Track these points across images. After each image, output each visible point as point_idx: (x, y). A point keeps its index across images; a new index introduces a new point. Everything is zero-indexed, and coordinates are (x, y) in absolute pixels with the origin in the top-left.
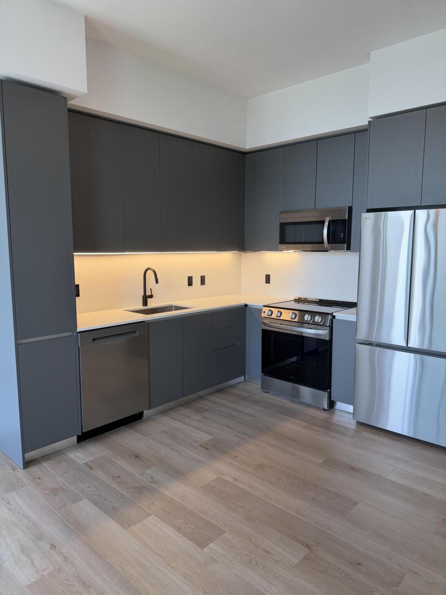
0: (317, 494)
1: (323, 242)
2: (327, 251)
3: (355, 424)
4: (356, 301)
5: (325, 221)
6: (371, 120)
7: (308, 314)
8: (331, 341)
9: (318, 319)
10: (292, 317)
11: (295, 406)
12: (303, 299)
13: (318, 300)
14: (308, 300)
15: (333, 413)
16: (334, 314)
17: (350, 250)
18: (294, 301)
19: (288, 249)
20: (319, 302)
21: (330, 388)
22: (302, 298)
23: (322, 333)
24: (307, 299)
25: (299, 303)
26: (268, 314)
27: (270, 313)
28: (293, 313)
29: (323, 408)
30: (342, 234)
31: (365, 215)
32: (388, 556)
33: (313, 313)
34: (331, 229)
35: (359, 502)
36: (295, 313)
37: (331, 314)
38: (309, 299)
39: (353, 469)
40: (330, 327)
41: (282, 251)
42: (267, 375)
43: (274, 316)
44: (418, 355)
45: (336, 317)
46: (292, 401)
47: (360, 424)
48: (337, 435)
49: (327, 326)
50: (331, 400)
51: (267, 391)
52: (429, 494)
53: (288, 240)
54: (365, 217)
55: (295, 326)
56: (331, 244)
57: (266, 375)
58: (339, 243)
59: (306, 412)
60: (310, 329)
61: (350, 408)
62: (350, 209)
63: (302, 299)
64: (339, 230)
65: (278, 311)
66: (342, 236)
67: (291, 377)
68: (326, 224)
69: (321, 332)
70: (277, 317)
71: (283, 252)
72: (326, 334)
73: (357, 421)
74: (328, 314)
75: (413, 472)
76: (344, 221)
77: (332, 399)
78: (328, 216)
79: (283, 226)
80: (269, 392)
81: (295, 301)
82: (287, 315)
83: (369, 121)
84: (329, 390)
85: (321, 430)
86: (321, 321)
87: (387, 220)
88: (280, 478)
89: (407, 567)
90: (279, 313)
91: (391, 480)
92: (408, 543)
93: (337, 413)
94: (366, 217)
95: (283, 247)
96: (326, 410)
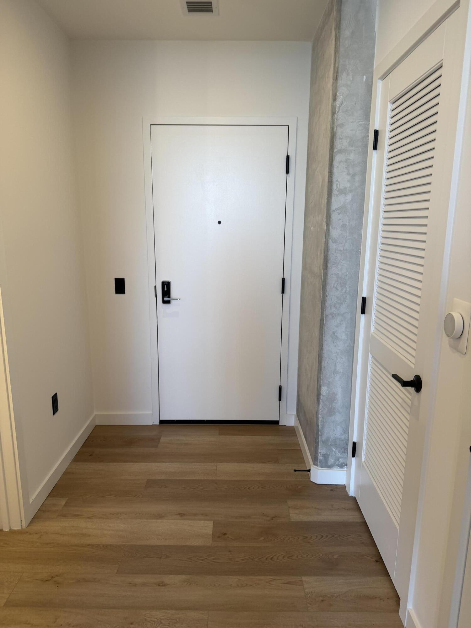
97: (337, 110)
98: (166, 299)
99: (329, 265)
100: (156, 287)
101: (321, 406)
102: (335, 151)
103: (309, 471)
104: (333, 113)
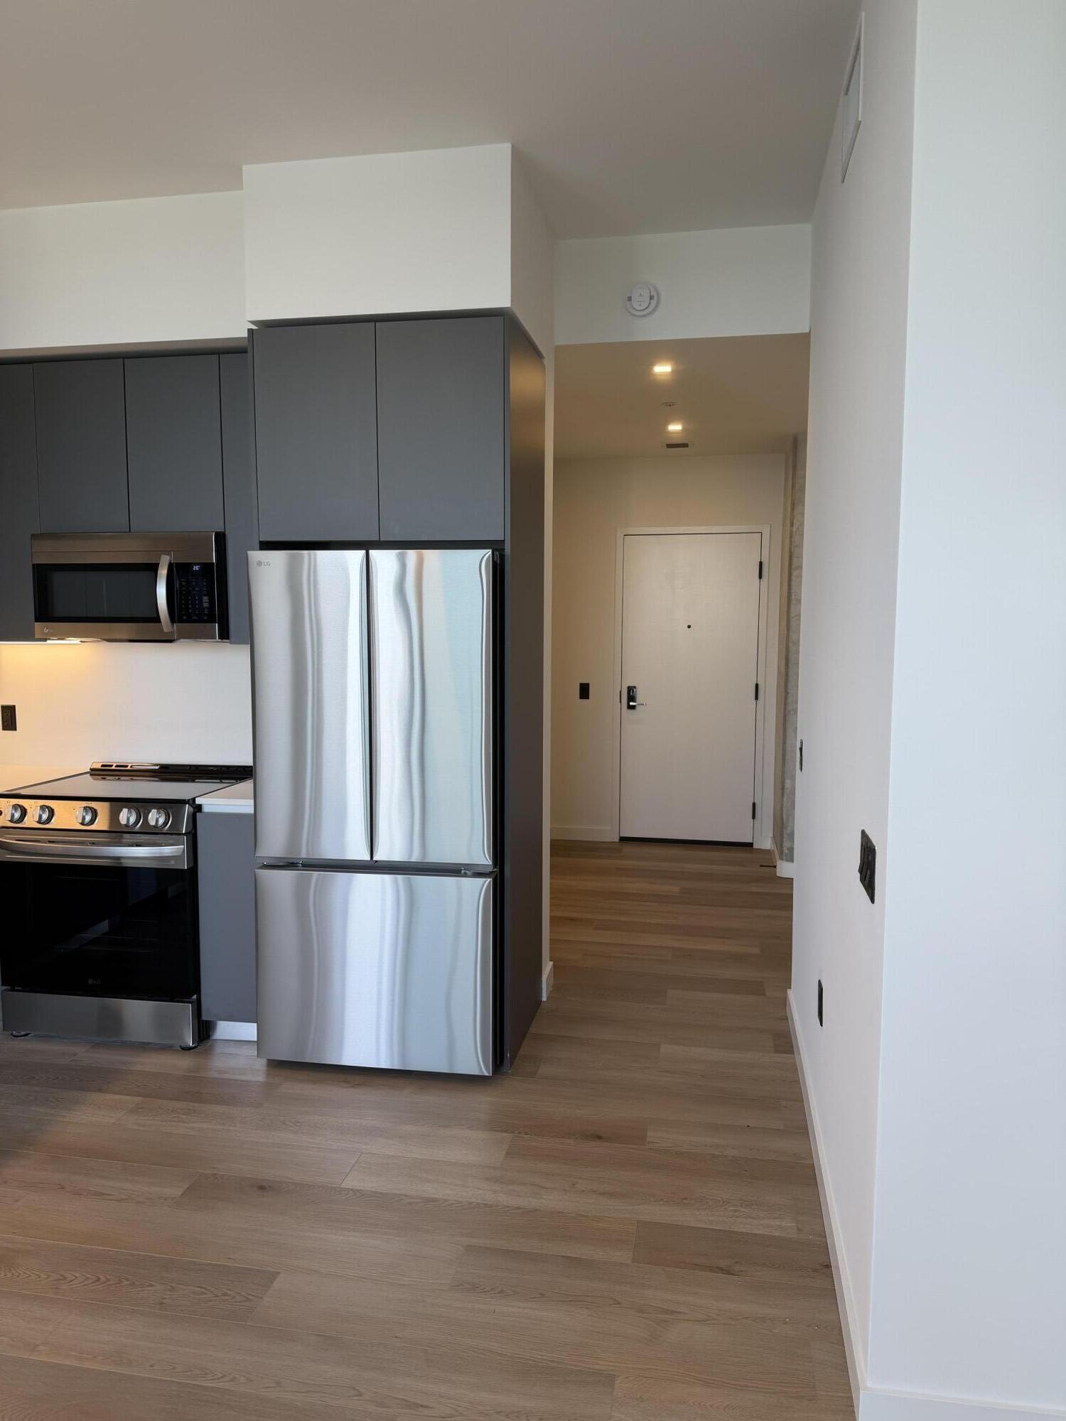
0: (169, 1288)
1: (157, 619)
2: (171, 641)
3: (265, 1069)
4: (250, 763)
5: (158, 564)
6: (254, 327)
7: (129, 809)
8: (193, 870)
9: (155, 817)
10: (84, 818)
11: (104, 1057)
12: (116, 766)
13: (157, 768)
14: (129, 768)
15: (209, 1052)
16: (198, 801)
17: (228, 638)
18: (91, 775)
19: (62, 637)
20: (161, 772)
21: (198, 991)
22: (111, 766)
23: (171, 851)
24: (127, 766)
25: (104, 778)
26: (13, 816)
27: (17, 815)
28: (85, 808)
29: (183, 1045)
30: (205, 599)
31: (257, 556)
32: (354, 1389)
33: (140, 805)
34: (177, 585)
35: (279, 1273)
36: (91, 808)
37: (191, 802)
38: (131, 767)
39: (262, 1188)
40: (190, 836)
41: (45, 640)
42: (20, 988)
43: (30, 821)
44: (400, 877)
45: (206, 809)
46: (97, 1045)
47: (277, 1065)
48: (220, 1109)
49: (182, 834)
50: (203, 1021)
51: (23, 1033)
52: (436, 1196)
53: (60, 611)
54: (257, 560)
55: (93, 844)
56: (178, 622)
57: (16, 988)
58: (200, 621)
59: (139, 1068)
60: (137, 846)
61: (248, 1031)
62: (221, 538)
63: (113, 768)
64: (197, 589)
65: (43, 808)
66: (206, 605)
67: (90, 981)
68: (163, 572)
69: (167, 850)
70: (39, 822)
71: (49, 642)
72: (180, 854)
73: (269, 1061)
74: (183, 802)
75: (401, 1155)
76: (207, 567)
77: (204, 1018)
78: (168, 553)
79: (43, 575)
80: (27, 1035)
81: (93, 772)
82: (68, 816)
83: (249, 330)
84: (195, 997)
85: (177, 1105)
86: (165, 823)
87: (315, 573)
88: (62, 1276)
89: (397, 1399)
90: (16, 811)
91: (352, 1190)
92: (396, 1337)
93: (219, 1049)
94: (259, 561)
95: (46, 631)
96: (190, 1049)
97: (794, 533)
98: (631, 704)
99: (790, 665)
100: (621, 692)
101: (785, 799)
102: (793, 567)
103: (775, 867)
104: (791, 537)
